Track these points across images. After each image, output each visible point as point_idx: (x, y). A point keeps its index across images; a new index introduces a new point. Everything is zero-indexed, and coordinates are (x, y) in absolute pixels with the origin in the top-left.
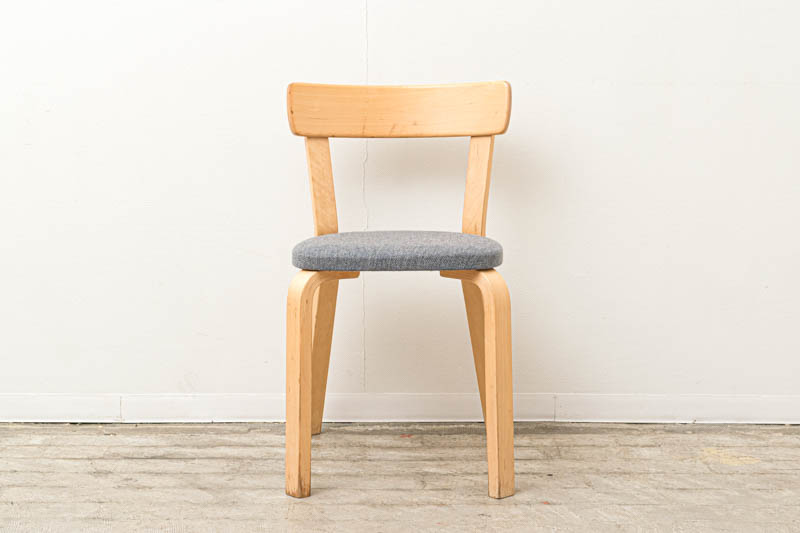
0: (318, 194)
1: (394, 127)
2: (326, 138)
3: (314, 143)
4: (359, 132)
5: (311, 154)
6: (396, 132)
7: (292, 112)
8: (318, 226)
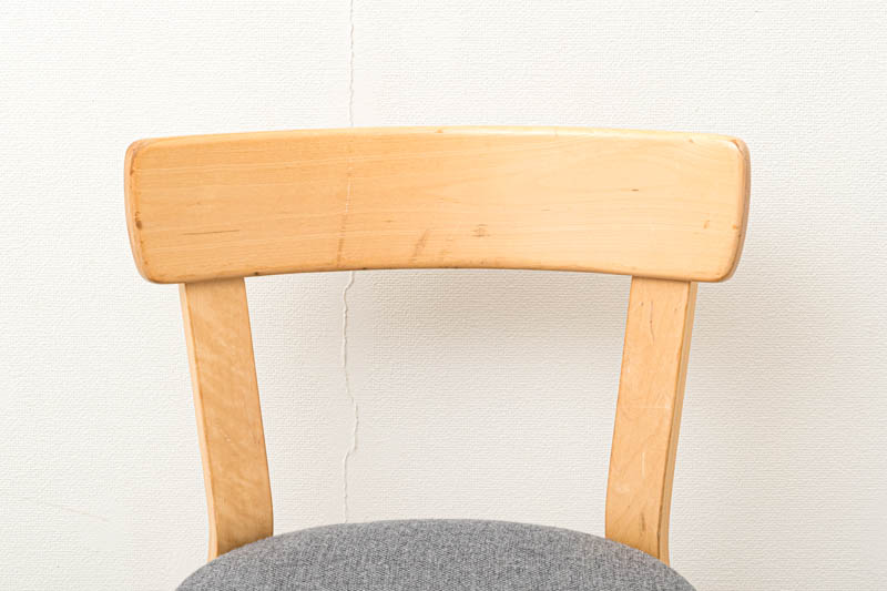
0: (215, 432)
1: (422, 241)
2: (237, 279)
3: (203, 296)
4: (329, 258)
5: (196, 327)
6: (431, 253)
7: (139, 225)
8: (219, 517)
